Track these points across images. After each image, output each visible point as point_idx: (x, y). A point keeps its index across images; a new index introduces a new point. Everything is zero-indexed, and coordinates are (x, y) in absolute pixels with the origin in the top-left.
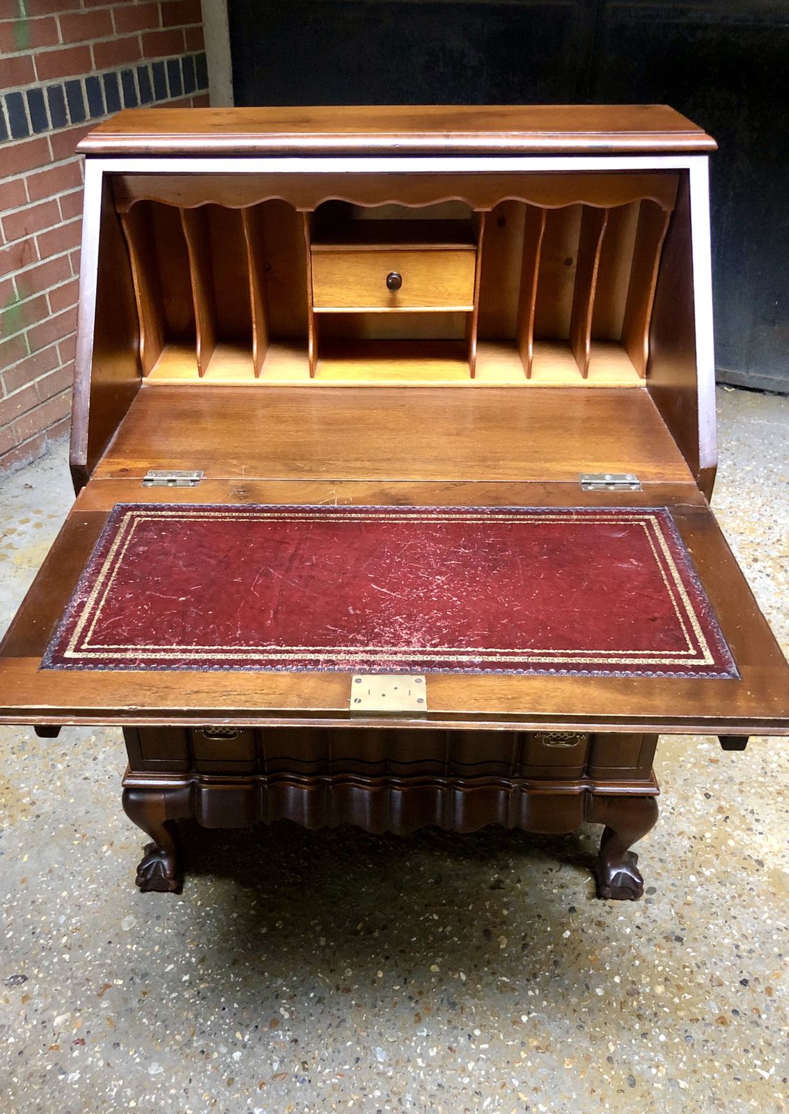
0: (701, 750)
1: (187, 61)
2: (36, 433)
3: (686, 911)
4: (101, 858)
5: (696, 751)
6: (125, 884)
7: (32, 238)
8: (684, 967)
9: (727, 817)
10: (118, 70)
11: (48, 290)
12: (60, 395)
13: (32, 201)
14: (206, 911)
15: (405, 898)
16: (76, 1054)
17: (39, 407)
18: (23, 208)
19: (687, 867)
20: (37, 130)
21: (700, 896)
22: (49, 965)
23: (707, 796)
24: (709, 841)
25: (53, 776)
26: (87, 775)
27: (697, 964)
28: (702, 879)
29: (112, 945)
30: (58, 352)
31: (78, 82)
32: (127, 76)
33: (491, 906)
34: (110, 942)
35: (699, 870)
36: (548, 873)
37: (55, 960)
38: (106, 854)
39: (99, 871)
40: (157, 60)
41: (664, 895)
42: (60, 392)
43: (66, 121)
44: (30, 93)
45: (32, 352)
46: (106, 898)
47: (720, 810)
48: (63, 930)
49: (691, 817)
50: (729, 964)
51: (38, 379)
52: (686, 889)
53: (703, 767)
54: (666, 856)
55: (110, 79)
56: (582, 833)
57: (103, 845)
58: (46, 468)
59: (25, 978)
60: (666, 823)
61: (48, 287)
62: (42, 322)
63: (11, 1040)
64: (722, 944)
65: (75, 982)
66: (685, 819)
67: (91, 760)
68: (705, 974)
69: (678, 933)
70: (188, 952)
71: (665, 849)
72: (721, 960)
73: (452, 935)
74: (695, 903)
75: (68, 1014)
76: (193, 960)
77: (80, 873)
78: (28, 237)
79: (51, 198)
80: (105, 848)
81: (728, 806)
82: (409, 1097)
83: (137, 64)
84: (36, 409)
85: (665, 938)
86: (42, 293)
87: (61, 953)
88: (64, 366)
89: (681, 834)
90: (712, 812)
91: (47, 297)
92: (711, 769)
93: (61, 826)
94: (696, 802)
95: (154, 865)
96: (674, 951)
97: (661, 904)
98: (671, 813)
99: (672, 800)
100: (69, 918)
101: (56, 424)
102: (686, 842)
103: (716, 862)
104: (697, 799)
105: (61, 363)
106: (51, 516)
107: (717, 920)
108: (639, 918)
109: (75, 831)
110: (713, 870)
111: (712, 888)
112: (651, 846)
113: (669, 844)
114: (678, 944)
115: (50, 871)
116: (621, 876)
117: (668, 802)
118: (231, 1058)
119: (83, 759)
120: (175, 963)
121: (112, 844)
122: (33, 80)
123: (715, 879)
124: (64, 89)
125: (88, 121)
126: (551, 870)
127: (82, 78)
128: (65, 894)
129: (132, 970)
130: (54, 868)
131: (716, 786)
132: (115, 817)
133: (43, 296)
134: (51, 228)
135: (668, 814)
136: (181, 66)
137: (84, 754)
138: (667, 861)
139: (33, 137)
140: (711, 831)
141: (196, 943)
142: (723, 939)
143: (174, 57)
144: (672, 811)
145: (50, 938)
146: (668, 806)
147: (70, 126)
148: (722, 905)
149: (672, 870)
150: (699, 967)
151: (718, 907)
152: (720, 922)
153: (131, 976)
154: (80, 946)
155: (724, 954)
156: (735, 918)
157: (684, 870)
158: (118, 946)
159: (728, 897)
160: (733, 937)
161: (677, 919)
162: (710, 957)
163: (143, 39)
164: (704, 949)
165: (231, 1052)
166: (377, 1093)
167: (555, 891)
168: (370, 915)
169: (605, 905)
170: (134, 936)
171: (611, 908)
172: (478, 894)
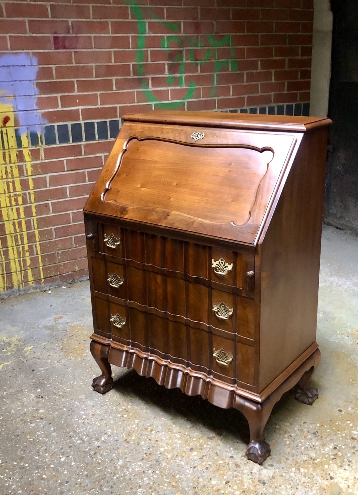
0: (353, 433)
1: (298, 105)
3: (278, 477)
5: (351, 433)
9: (335, 458)
10: (257, 108)
15: (174, 427)
16: (38, 420)
19: (295, 465)
21: (290, 476)
22: (51, 397)
23: (335, 448)
24: (316, 462)
28: (298, 471)
32: (263, 110)
33: (202, 442)
34: (72, 399)
35: (300, 468)
37: (54, 397)
40: (280, 104)
41: (275, 469)
47: (335, 455)
48: (63, 391)
49: (318, 452)
52: (286, 471)
53: (345, 439)
54: (291, 458)
55: (253, 110)
59: (42, 397)
60: (304, 449)
63: (26, 410)
65: (54, 404)
66: (314, 451)
69: (266, 481)
70: (91, 411)
71: (293, 456)
73: (179, 443)
74: (285, 477)
75: (45, 411)
81: (340, 455)
82: (117, 476)
85: (259, 480)
87: (57, 396)
89: (307, 455)
90: (330, 454)
92: (349, 441)
94: (327, 448)
96: (257, 485)
97: (270, 471)
99: (317, 443)
100: (68, 388)
102: (305, 458)
103: (311, 469)
104: (329, 447)
107: (288, 485)
108: (255, 470)
110: (306, 471)
111: (298, 476)
113: (297, 456)
114: (262, 485)
117: (314, 443)
118: (77, 441)
120: (85, 412)
122: (215, 108)
123: (303, 474)
128: (72, 382)
129: (71, 408)
131: (343, 447)
135: (309, 447)
136: (294, 107)
138: (289, 460)
140: (322, 459)
141: (95, 410)
143: (290, 103)
144: (312, 447)
145: (58, 391)
146: (312, 444)
148: (296, 482)
149: (288, 463)
151: (294, 482)
152: (289, 487)
154: (63, 397)
156: (297, 488)
157: (293, 465)
158: (74, 401)
159: (302, 481)
161: (271, 478)
163: (274, 96)
164: (271, 490)
165: (78, 440)
166: (109, 470)
167: (231, 449)
168: (157, 426)
169: (246, 461)
170: (80, 401)
171: (247, 462)
172: (201, 437)
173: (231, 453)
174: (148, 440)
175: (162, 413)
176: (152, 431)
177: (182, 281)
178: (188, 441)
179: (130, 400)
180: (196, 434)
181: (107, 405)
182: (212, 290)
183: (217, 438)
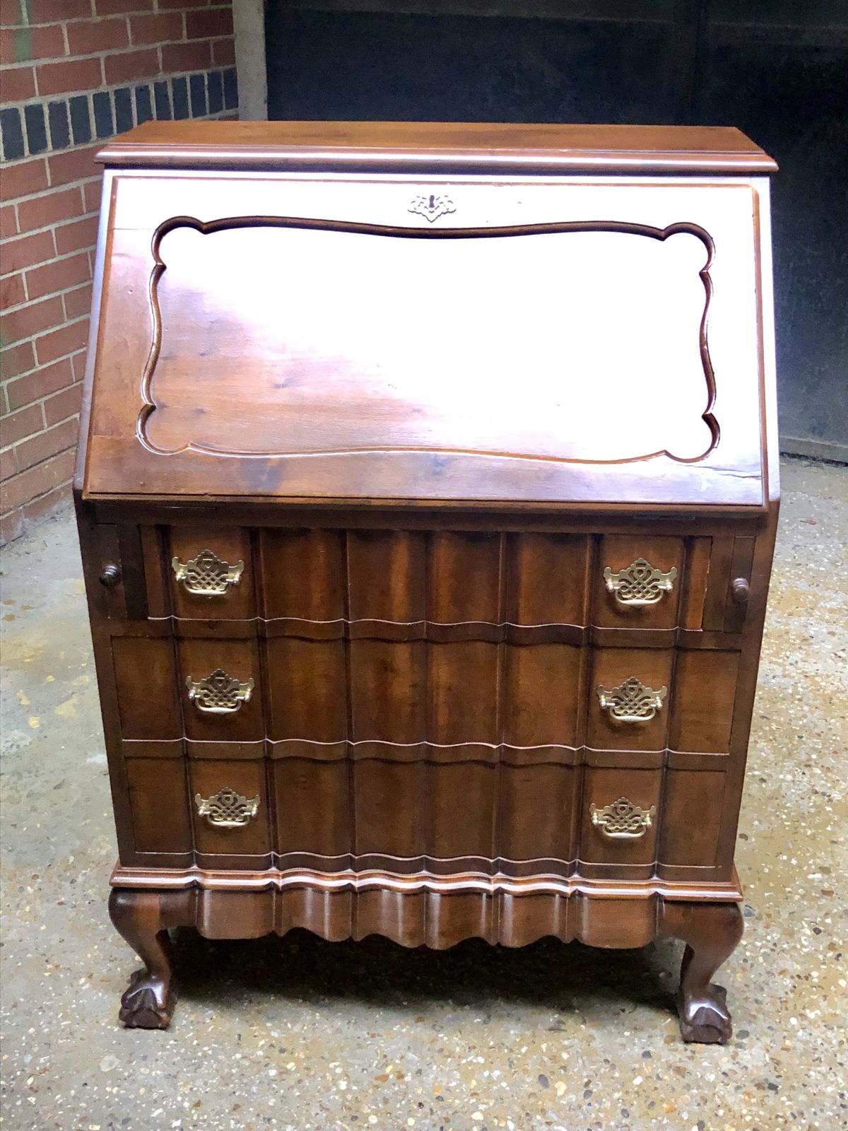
0: (813, 880)
1: (214, 77)
2: (11, 510)
3: (783, 1057)
4: (77, 992)
5: (808, 881)
6: (106, 1020)
7: (20, 275)
8: (777, 1116)
9: (840, 955)
10: (132, 86)
11: (35, 337)
12: (42, 464)
13: (23, 232)
14: (204, 1052)
15: (446, 1038)
17: (16, 477)
18: (12, 239)
19: (787, 1009)
20: (33, 151)
21: (802, 1041)
22: (11, 1108)
23: (817, 931)
24: (816, 980)
25: (21, 900)
26: (63, 899)
27: (792, 1114)
28: (805, 1023)
29: (88, 1087)
30: (44, 412)
31: (85, 98)
32: (143, 92)
33: (548, 1049)
34: (86, 1084)
35: (802, 1012)
36: (618, 1014)
37: (19, 1103)
38: (84, 988)
39: (74, 1006)
40: (178, 75)
41: (758, 1039)
42: (43, 461)
43: (68, 142)
44: (27, 109)
45: (12, 410)
46: (81, 1036)
47: (832, 946)
48: (28, 1071)
49: (796, 954)
50: (831, 1114)
51: (18, 443)
52: (785, 1034)
53: (813, 900)
54: (763, 996)
55: (122, 96)
56: (663, 970)
57: (81, 978)
58: (21, 552)
60: (765, 960)
61: (36, 333)
62: (27, 374)
64: (824, 1093)
65: (41, 1127)
66: (788, 956)
67: (68, 884)
68: (801, 1125)
69: (773, 1080)
70: (181, 1096)
71: (762, 989)
72: (822, 1110)
73: (500, 1079)
74: (794, 1048)
76: (186, 1105)
77: (50, 1008)
78: (15, 273)
79: (45, 229)
80: (82, 981)
81: (841, 943)
83: (154, 78)
84: (12, 479)
85: (756, 1085)
86: (28, 339)
87: (25, 1096)
88: (50, 428)
89: (783, 972)
90: (821, 948)
91: (34, 346)
92: (823, 902)
93: (29, 955)
94: (803, 938)
95: (143, 992)
96: (766, 1100)
97: (754, 1049)
98: (772, 950)
99: (774, 935)
100: (37, 1056)
101: (36, 500)
102: (788, 981)
103: (823, 1004)
104: (805, 935)
105: (46, 425)
106: (25, 608)
107: (820, 1066)
108: (726, 1064)
109: (47, 961)
110: (818, 1012)
111: (816, 1032)
112: (746, 985)
113: (767, 984)
114: (772, 1093)
115: (15, 1006)
116: (704, 1011)
117: (769, 938)
119: (58, 881)
120: (164, 1107)
121: (91, 976)
122: (33, 95)
123: (820, 1023)
124: (68, 105)
125: (93, 142)
126: (624, 1011)
127: (90, 94)
128: (32, 1030)
129: (112, 1115)
130: (20, 1002)
131: (828, 921)
132: (96, 947)
133: (30, 343)
134: (43, 264)
135: (768, 951)
136: (206, 83)
137: (60, 876)
138: (764, 1003)
139: (28, 158)
140: (819, 969)
141: (190, 1086)
142: (826, 1087)
143: (197, 72)
144: (774, 948)
145: (13, 1079)
146: (768, 941)
147: (72, 148)
148: (826, 1050)
149: (769, 1012)
150: (795, 1117)
151: (822, 1052)
152: (824, 1069)
153: (109, 1121)
154: (49, 1088)
155: (825, 1103)
156: (841, 1064)
157: (784, 1012)
158: (96, 1088)
159: (834, 1042)
160: (837, 1085)
161: (772, 1065)
162: (809, 1107)
163: (163, 51)
164: (802, 1098)
167: (627, 1034)
168: (402, 1058)
169: (686, 1050)
170: (115, 1077)
171: (694, 1052)
172: (534, 1036)
173: (635, 1044)
174: (415, 1107)
175: (379, 1015)
176: (401, 1076)
177: (484, 644)
178: (515, 1062)
179: (259, 1012)
180: (512, 1032)
181: (205, 1055)
182: (598, 652)
183: (570, 1022)
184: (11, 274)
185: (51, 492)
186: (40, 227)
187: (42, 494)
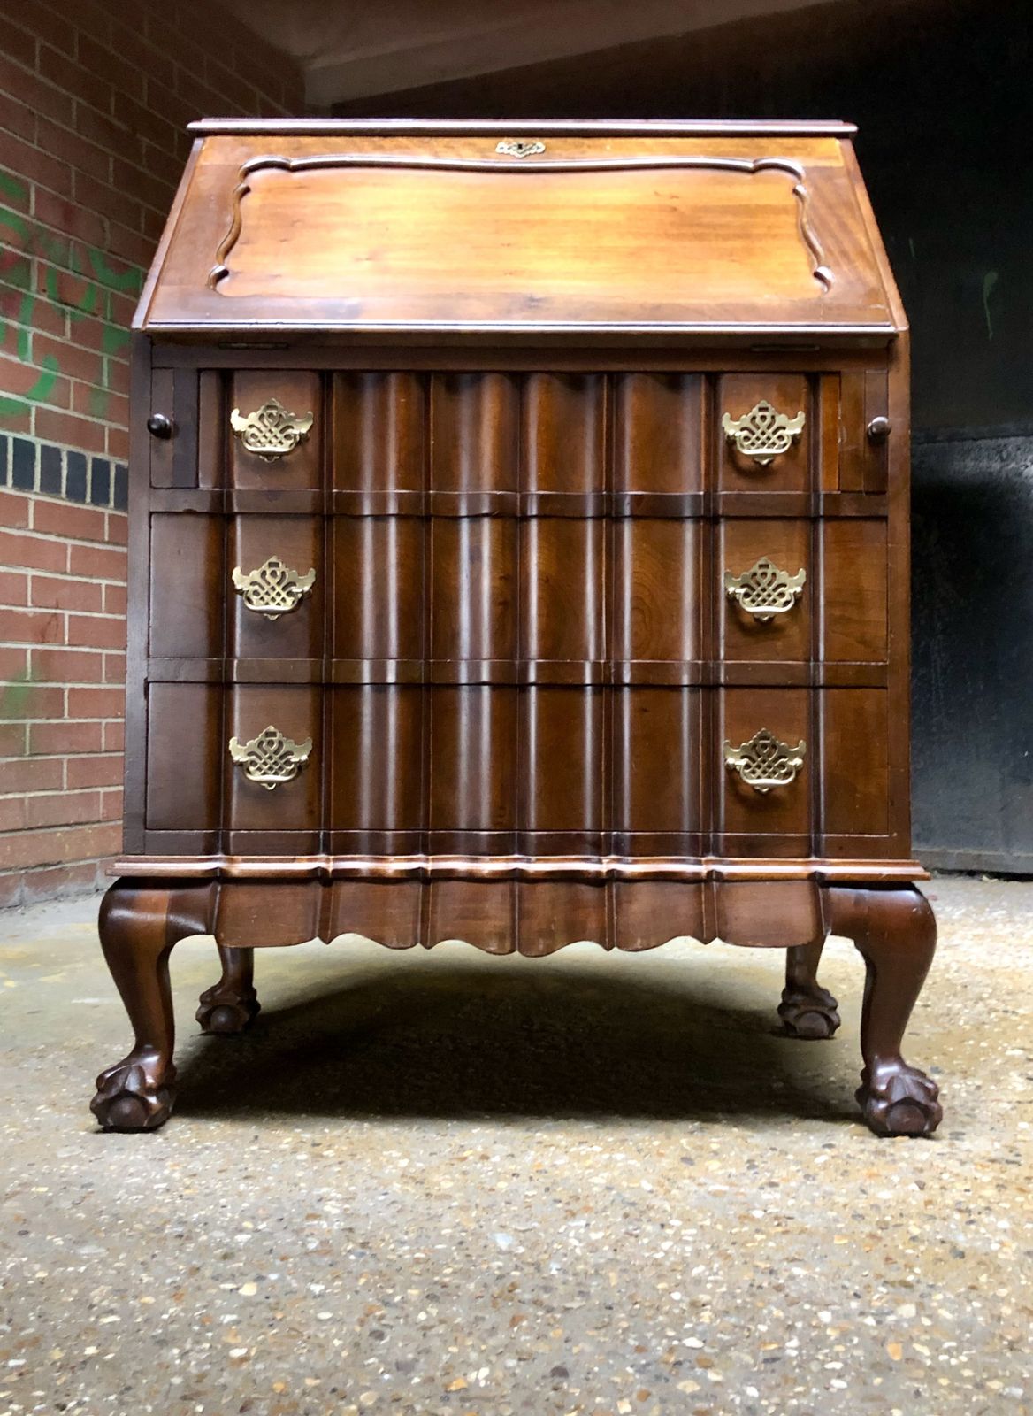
4: (32, 1113)
7: (63, 615)
11: (69, 685)
13: (73, 574)
17: (22, 833)
18: (59, 576)
30: (65, 771)
45: (31, 755)
46: (32, 1138)
51: (32, 795)
57: (39, 1106)
61: (70, 682)
62: (53, 721)
78: (58, 611)
79: (95, 581)
80: (42, 1107)
84: (17, 834)
86: (60, 685)
88: (69, 792)
91: (66, 694)
95: (127, 1071)
101: (41, 869)
105: (65, 786)
116: (899, 1080)
120: (144, 1177)
121: (53, 1105)
122: (102, 450)
132: (64, 1090)
133: (62, 690)
134: (88, 614)
139: (89, 506)
181: (206, 1148)
184: (54, 611)
185: (59, 866)
186: (91, 576)
187: (50, 865)
